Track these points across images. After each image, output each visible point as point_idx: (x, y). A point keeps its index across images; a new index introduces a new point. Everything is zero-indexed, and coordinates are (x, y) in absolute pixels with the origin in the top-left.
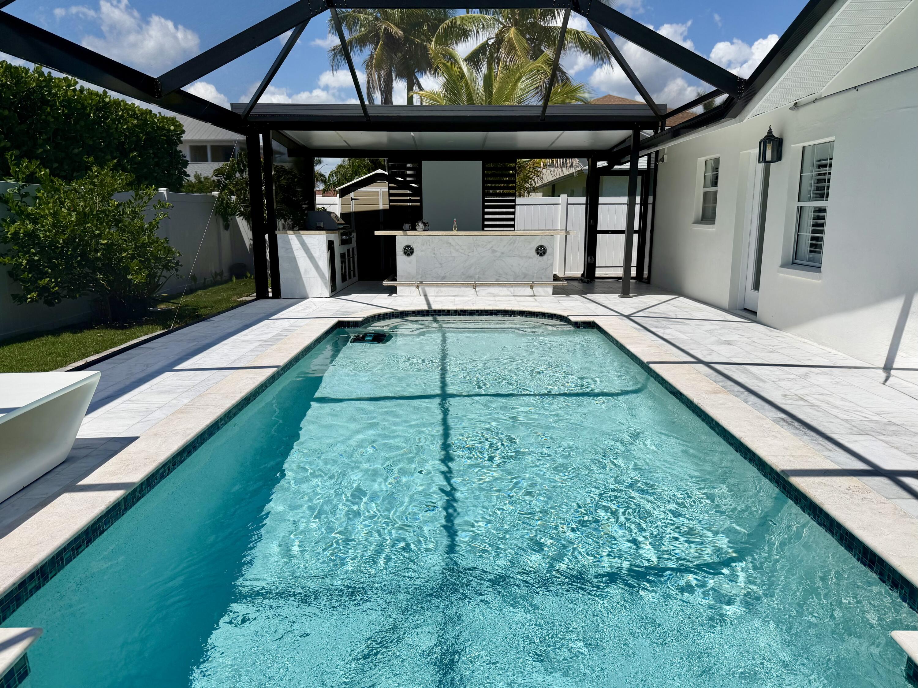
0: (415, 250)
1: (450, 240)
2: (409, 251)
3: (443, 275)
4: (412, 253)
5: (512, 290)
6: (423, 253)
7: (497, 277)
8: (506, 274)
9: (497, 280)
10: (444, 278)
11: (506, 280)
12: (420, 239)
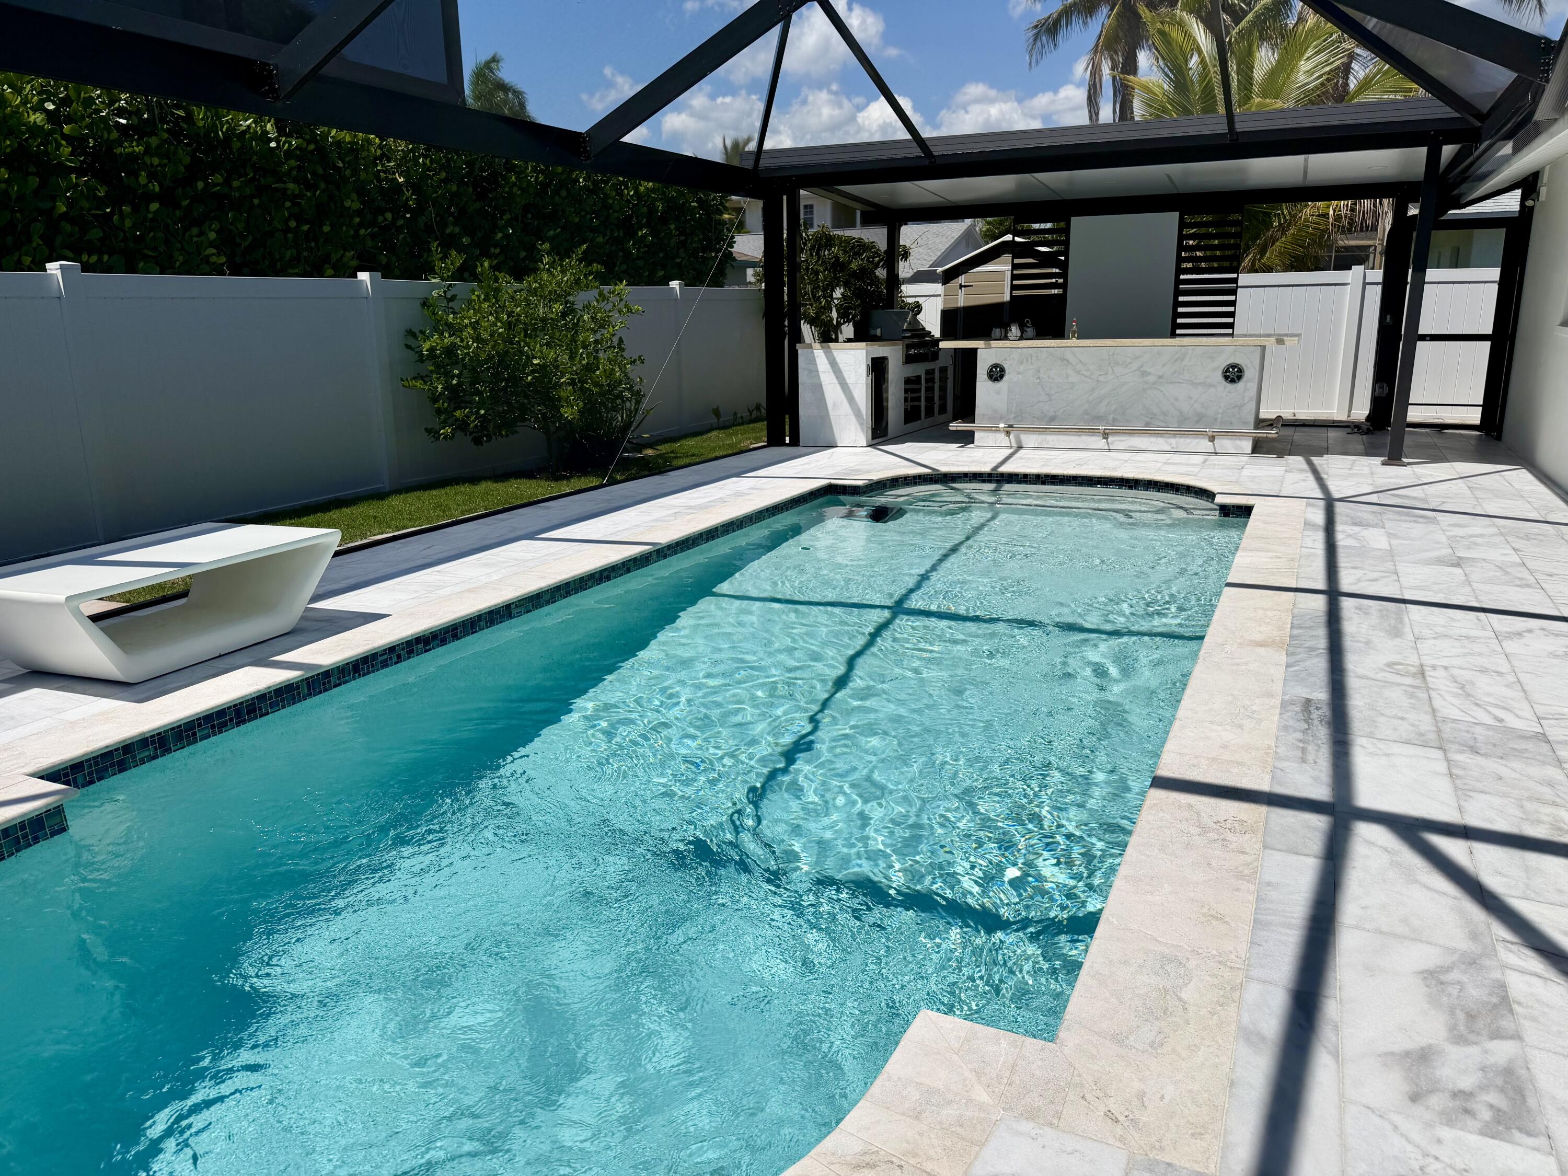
0: (1007, 372)
1: (1068, 354)
2: (997, 373)
3: (1051, 414)
4: (1002, 377)
5: (1174, 442)
6: (1020, 376)
7: (1147, 419)
8: (1165, 414)
9: (1147, 424)
10: (1052, 419)
11: (1164, 425)
12: (1016, 354)
